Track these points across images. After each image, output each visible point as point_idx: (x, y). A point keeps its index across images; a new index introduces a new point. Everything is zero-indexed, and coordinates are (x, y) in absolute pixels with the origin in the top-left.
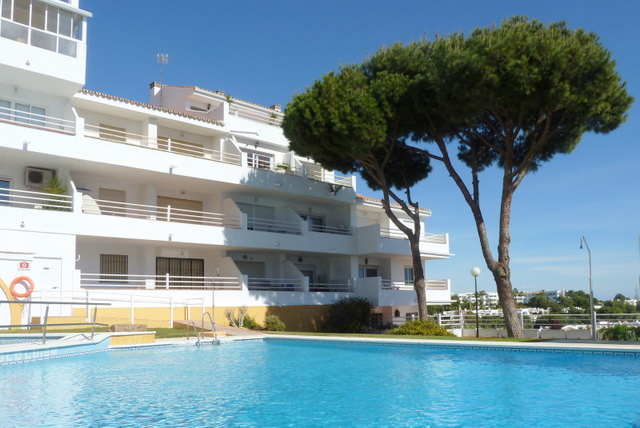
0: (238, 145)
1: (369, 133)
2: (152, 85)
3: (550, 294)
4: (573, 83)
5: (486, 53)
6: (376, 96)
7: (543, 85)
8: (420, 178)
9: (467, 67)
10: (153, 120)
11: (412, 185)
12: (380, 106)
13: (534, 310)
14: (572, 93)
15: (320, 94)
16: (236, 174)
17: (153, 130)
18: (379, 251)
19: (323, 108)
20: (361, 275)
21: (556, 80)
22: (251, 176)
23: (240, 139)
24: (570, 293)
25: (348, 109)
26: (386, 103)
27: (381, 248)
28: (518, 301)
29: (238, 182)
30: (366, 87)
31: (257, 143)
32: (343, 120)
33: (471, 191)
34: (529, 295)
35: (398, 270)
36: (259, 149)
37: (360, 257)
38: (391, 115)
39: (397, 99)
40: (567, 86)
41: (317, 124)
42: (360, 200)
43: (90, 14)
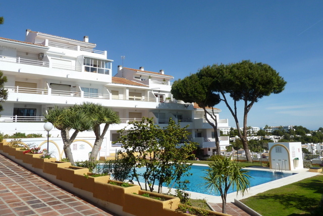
0: (153, 93)
1: (200, 97)
2: (119, 66)
3: (285, 128)
4: (263, 85)
5: (236, 76)
6: (202, 85)
7: (253, 86)
8: (217, 104)
9: (230, 80)
10: (127, 88)
11: (214, 105)
12: (204, 89)
13: (276, 137)
14: (263, 88)
15: (184, 84)
16: (154, 105)
17: (127, 91)
18: (202, 128)
19: (185, 89)
20: (196, 137)
21: (257, 85)
22: (159, 105)
23: (154, 91)
24: (295, 127)
25: (193, 90)
26: (205, 87)
27: (203, 127)
28: (268, 131)
29: (155, 108)
30: (199, 81)
31: (159, 91)
32: (192, 93)
33: (234, 112)
34: (274, 128)
35: (209, 133)
36: (160, 93)
37: (195, 129)
38: (207, 91)
39: (209, 86)
40: (261, 86)
41: (184, 94)
42: (195, 109)
43: (113, 61)
